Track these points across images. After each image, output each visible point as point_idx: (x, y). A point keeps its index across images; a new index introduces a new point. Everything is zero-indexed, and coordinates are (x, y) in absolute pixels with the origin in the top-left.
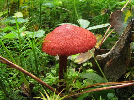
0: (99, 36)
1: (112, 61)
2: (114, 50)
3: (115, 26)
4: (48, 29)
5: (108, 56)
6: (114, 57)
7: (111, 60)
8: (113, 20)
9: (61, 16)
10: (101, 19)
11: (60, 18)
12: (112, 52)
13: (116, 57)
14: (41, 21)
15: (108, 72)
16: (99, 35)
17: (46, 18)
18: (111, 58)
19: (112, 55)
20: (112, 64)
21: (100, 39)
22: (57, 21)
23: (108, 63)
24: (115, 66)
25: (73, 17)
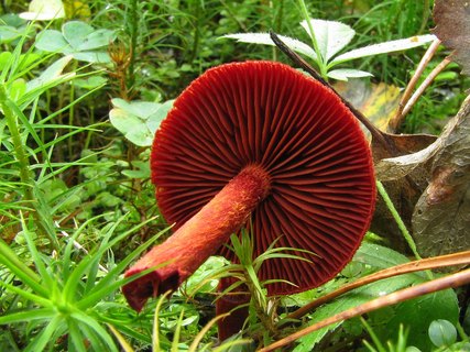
0: (388, 93)
1: (448, 179)
2: (456, 129)
3: (457, 40)
4: (170, 65)
5: (432, 159)
6: (458, 162)
7: (443, 176)
8: (447, 15)
9: (223, 13)
10: (393, 17)
11: (222, 22)
12: (449, 139)
13: (465, 160)
14: (135, 29)
15: (430, 228)
16: (386, 89)
17: (161, 17)
18: (444, 169)
19: (447, 153)
20: (446, 195)
21: (394, 103)
22: (210, 33)
23: (430, 191)
24: (462, 202)
25: (277, 13)
